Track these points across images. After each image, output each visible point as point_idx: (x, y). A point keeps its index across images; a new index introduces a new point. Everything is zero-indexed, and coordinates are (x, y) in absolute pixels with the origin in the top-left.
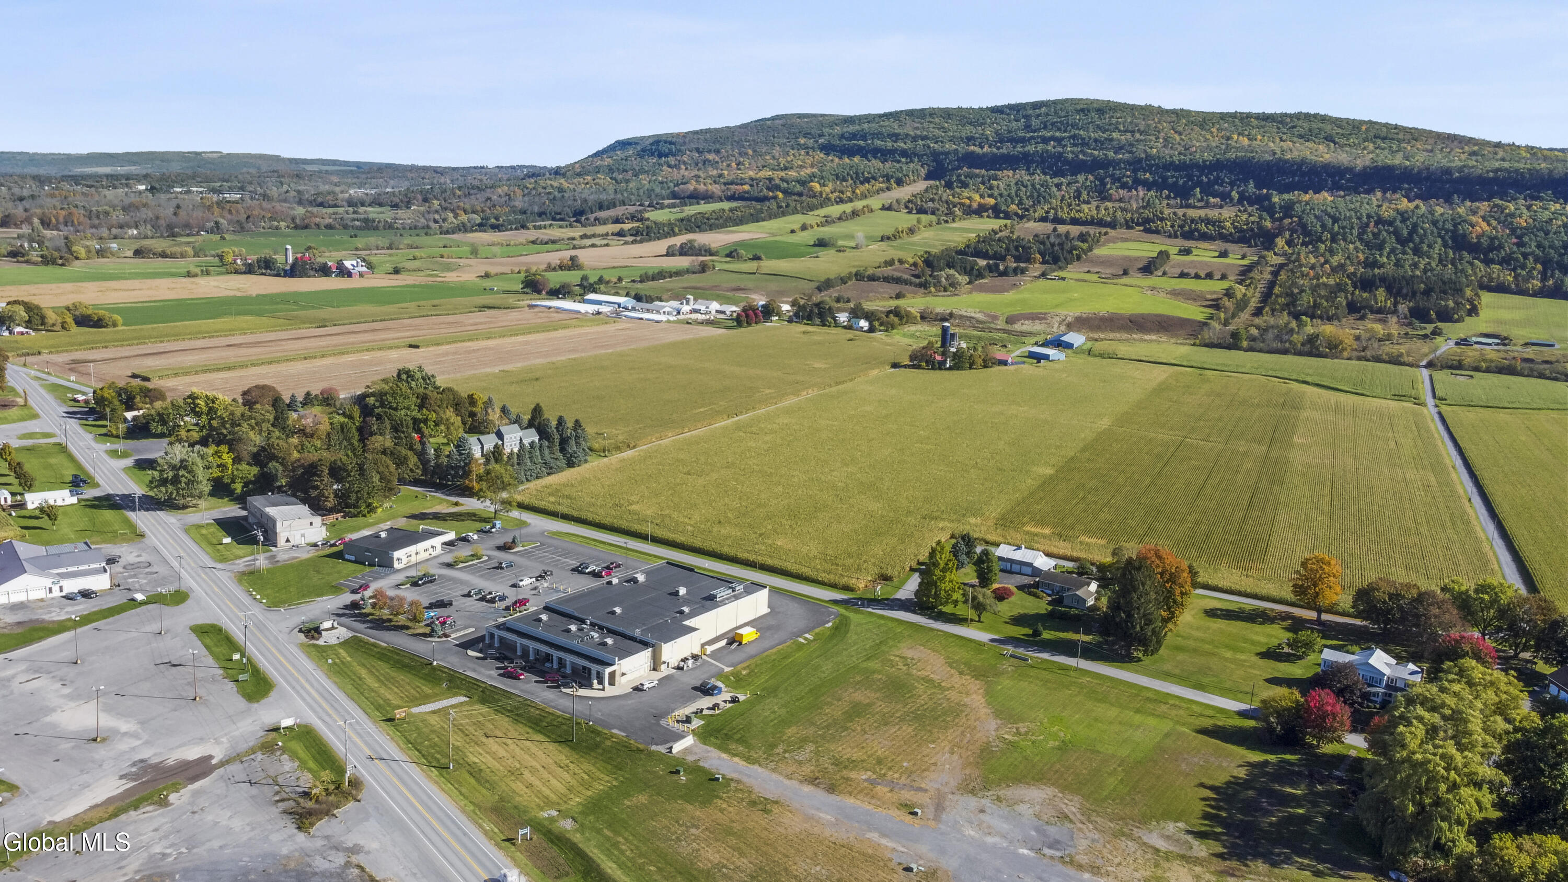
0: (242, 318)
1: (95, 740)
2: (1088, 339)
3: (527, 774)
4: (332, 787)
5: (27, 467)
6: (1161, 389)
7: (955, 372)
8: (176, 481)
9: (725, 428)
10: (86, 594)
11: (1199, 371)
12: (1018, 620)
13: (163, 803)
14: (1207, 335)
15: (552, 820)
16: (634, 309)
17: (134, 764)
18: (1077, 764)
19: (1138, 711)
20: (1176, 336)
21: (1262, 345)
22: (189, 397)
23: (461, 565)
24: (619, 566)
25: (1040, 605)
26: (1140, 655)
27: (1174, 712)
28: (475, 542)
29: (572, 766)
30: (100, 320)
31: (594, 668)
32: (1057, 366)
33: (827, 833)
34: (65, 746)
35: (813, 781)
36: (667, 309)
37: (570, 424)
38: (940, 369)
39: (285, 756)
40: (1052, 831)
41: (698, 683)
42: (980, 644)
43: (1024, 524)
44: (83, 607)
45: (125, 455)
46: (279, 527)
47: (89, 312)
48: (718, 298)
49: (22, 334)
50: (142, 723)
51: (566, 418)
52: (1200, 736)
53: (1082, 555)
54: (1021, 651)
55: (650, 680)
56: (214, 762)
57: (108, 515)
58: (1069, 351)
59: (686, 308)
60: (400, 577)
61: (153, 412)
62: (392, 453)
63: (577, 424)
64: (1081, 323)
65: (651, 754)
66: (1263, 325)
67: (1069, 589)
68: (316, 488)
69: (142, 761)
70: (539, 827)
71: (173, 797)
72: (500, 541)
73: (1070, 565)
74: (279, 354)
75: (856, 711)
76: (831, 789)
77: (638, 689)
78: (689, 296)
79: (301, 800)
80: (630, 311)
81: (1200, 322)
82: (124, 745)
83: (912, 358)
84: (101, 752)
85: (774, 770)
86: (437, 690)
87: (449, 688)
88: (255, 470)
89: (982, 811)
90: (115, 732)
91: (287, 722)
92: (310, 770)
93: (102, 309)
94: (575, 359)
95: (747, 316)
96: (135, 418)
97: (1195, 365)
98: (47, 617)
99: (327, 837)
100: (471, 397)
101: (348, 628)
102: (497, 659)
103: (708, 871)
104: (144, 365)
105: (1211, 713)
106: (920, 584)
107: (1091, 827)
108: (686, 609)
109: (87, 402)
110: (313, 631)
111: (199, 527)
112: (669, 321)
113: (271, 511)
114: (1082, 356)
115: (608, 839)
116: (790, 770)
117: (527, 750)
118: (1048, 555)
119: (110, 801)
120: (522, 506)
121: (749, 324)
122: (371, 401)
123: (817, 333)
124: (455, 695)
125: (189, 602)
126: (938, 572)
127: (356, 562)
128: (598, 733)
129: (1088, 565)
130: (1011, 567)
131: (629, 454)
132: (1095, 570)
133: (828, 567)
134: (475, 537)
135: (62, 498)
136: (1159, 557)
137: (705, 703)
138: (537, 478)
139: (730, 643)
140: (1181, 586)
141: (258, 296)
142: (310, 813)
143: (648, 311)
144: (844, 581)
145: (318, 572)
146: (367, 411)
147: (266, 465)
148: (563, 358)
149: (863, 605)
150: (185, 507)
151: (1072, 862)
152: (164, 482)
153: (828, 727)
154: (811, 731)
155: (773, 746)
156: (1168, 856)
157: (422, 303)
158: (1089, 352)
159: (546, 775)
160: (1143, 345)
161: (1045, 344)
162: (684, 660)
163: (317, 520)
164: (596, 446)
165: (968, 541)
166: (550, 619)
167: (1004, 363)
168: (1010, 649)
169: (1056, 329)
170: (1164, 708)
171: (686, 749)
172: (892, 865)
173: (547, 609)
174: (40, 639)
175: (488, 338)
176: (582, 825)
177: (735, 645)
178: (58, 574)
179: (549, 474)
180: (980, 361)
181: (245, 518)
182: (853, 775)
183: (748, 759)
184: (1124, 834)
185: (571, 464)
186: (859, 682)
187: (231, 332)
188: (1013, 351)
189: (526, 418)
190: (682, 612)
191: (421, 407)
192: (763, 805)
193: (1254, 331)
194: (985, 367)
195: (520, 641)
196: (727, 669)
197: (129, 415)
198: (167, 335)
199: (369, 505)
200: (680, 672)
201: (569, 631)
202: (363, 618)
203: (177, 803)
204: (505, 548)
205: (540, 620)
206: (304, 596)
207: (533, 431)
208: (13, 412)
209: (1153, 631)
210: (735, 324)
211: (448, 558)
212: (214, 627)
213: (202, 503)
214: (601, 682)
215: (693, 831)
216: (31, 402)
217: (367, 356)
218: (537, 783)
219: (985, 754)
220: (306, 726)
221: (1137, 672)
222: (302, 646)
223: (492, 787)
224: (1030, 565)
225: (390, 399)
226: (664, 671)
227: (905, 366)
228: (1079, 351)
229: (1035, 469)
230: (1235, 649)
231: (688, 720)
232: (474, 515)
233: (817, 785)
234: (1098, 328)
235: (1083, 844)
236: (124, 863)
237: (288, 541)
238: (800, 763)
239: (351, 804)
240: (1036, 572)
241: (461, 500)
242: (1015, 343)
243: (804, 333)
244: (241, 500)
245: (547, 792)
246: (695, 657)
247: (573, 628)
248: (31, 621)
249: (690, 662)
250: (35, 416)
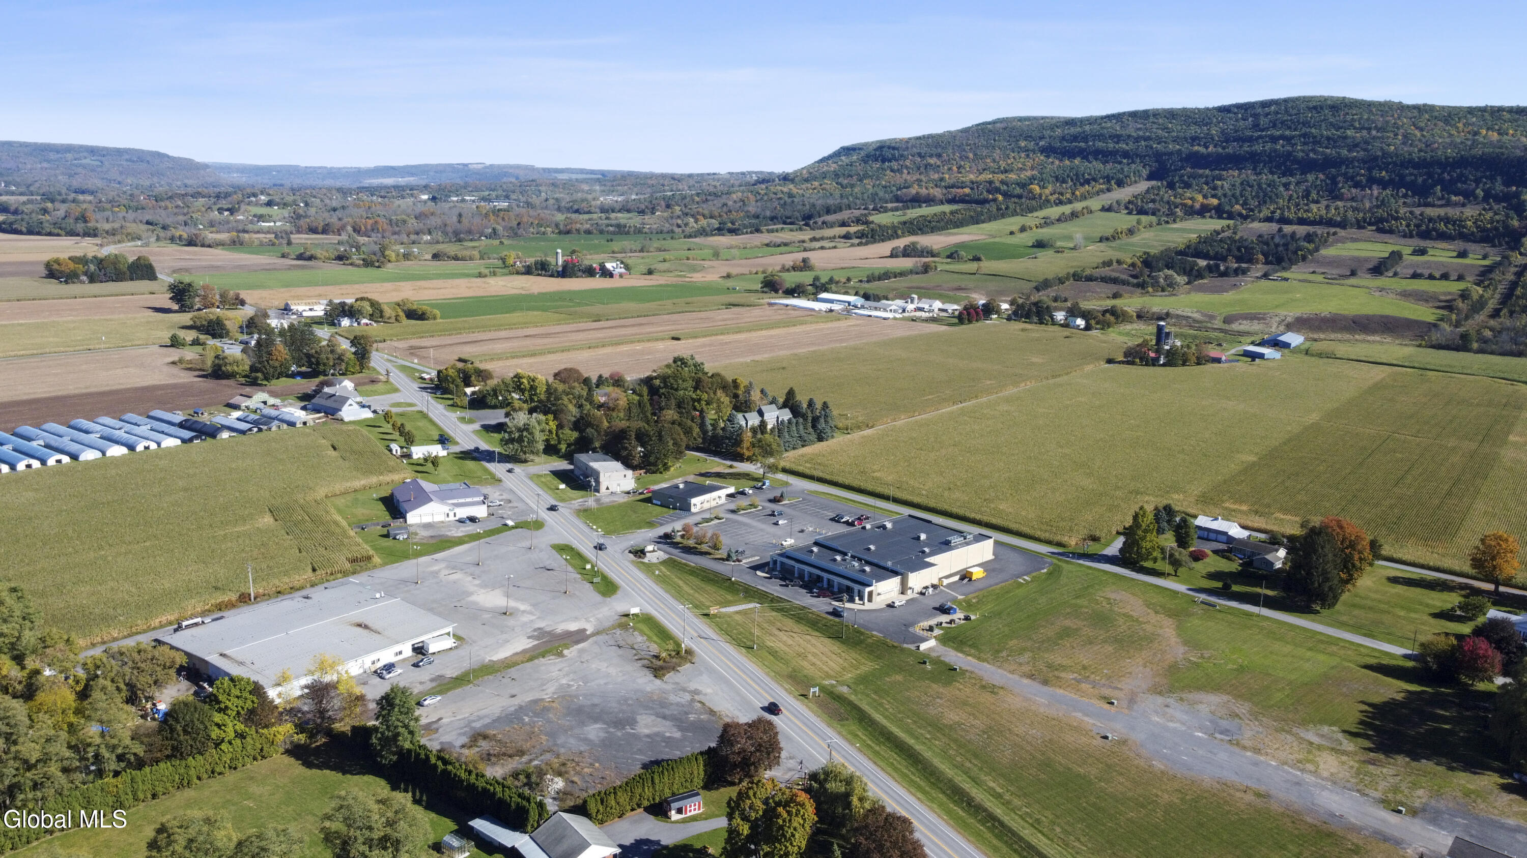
0: (531, 313)
1: (505, 614)
2: (1306, 339)
3: (810, 657)
4: (673, 653)
5: (408, 427)
6: (1377, 387)
7: (1168, 368)
8: (520, 440)
9: (952, 413)
10: (472, 519)
11: (1421, 372)
12: (1212, 576)
13: (560, 655)
14: (1435, 336)
15: (833, 686)
16: (863, 307)
17: (535, 630)
18: (1252, 681)
19: (1310, 649)
20: (1403, 337)
21: (1494, 347)
22: (515, 377)
23: (742, 512)
24: (867, 518)
25: (1233, 566)
26: (1318, 608)
27: (1342, 652)
28: (750, 495)
29: (843, 654)
30: (423, 314)
31: (856, 587)
32: (1271, 364)
33: (1042, 710)
34: (486, 616)
35: (1031, 676)
36: (893, 308)
37: (819, 406)
38: (1154, 365)
39: (636, 633)
40: (1224, 724)
41: (938, 606)
42: (1175, 593)
43: (1223, 502)
44: (470, 528)
45: (471, 421)
46: (602, 478)
47: (415, 307)
48: (942, 298)
49: (367, 325)
50: (534, 605)
51: (815, 400)
52: (1363, 670)
53: (1275, 528)
54: (1213, 599)
55: (900, 601)
56: (588, 633)
57: (470, 464)
58: (1286, 351)
59: (911, 307)
60: (698, 519)
61: (488, 388)
62: (680, 424)
63: (825, 406)
64: (1300, 324)
65: (903, 650)
66: (1498, 327)
67: (1259, 554)
68: (626, 449)
69: (539, 629)
70: (823, 689)
71: (566, 652)
72: (771, 496)
73: (1262, 536)
74: (567, 344)
75: (1066, 633)
76: (1045, 682)
77: (891, 606)
78: (914, 296)
79: (654, 660)
80: (859, 308)
81: (1430, 323)
82: (526, 618)
83: (1126, 355)
84: (511, 622)
85: (999, 667)
86: (736, 598)
87: (745, 597)
88: (575, 435)
89: (1167, 706)
90: (517, 610)
91: (635, 610)
92: (655, 642)
93: (424, 304)
94: (814, 352)
95: (969, 314)
96: (473, 393)
97: (1416, 365)
98: (449, 534)
99: (677, 683)
100: (735, 381)
101: (665, 552)
102: (781, 579)
103: (951, 726)
104: (467, 351)
105: (1377, 654)
106: (1124, 543)
107: (1257, 723)
108: (927, 550)
109: (431, 380)
110: (640, 553)
111: (539, 476)
112: (895, 319)
113: (595, 465)
114: (1300, 356)
115: (875, 700)
116: (1012, 668)
117: (809, 642)
118: (1244, 527)
119: (524, 651)
120: (784, 470)
121: (970, 322)
122: (657, 382)
123: (1034, 330)
124: (750, 602)
125: (545, 528)
126: (1140, 532)
127: (661, 506)
128: (862, 634)
129: (1280, 536)
130: (1208, 535)
131: (867, 432)
132: (1285, 540)
133: (1044, 527)
134: (751, 492)
135: (437, 450)
136: (1341, 527)
137: (944, 618)
138: (794, 449)
139: (962, 579)
140: (1360, 552)
141: (539, 294)
142: (662, 668)
143: (876, 309)
144: (1058, 538)
145: (635, 512)
146: (653, 391)
147: (584, 430)
148: (804, 351)
149: (1073, 558)
150: (525, 461)
151: (1238, 744)
152: (511, 441)
153: (1043, 642)
154: (1029, 644)
155: (998, 651)
156: (1319, 748)
157: (675, 301)
158: (1307, 352)
159: (824, 658)
160: (1364, 345)
161: (1261, 344)
162: (926, 588)
163: (630, 473)
164: (840, 425)
165: (1168, 509)
166: (819, 551)
167: (1218, 360)
168: (1203, 597)
169: (1274, 328)
170: (1335, 648)
171: (930, 648)
172: (1093, 734)
173: (816, 544)
174: (449, 548)
175: (737, 333)
176: (855, 690)
177: (966, 580)
178: (453, 504)
179: (803, 446)
180: (1194, 359)
181: (571, 471)
182: (1063, 675)
183: (979, 659)
184: (1284, 730)
185: (820, 439)
186: (1068, 613)
187: (526, 325)
188: (1228, 350)
189: (781, 400)
190: (923, 552)
191: (696, 388)
192: (992, 689)
193: (1488, 333)
194: (1198, 364)
195: (797, 565)
196: (960, 597)
197: (469, 390)
198: (477, 327)
199: (665, 464)
200: (922, 597)
201: (835, 560)
202: (675, 545)
203: (569, 656)
204: (775, 500)
205: (812, 551)
206: (627, 529)
207: (787, 410)
208: (379, 387)
209: (1330, 588)
210: (956, 321)
211: (733, 506)
212: (567, 546)
213: (537, 459)
214: (861, 598)
215: (938, 700)
216: (391, 380)
217: (639, 347)
218: (818, 663)
219: (1173, 669)
220: (647, 614)
221: (1313, 621)
222: (632, 562)
223: (787, 663)
224: (1225, 534)
225: (672, 381)
226: (910, 595)
227: (1119, 362)
228: (1297, 350)
229: (1239, 456)
230: (1409, 610)
231: (931, 629)
232: (748, 475)
233: (1034, 680)
234: (1319, 329)
235: (1248, 734)
236: (544, 687)
237: (608, 488)
238: (1020, 664)
239: (688, 665)
240: (1230, 539)
241: (735, 464)
242: (1231, 342)
243: (1023, 330)
244: (569, 457)
245: (826, 669)
246: (934, 586)
247: (838, 558)
248: (440, 536)
249: (931, 590)
250: (396, 390)
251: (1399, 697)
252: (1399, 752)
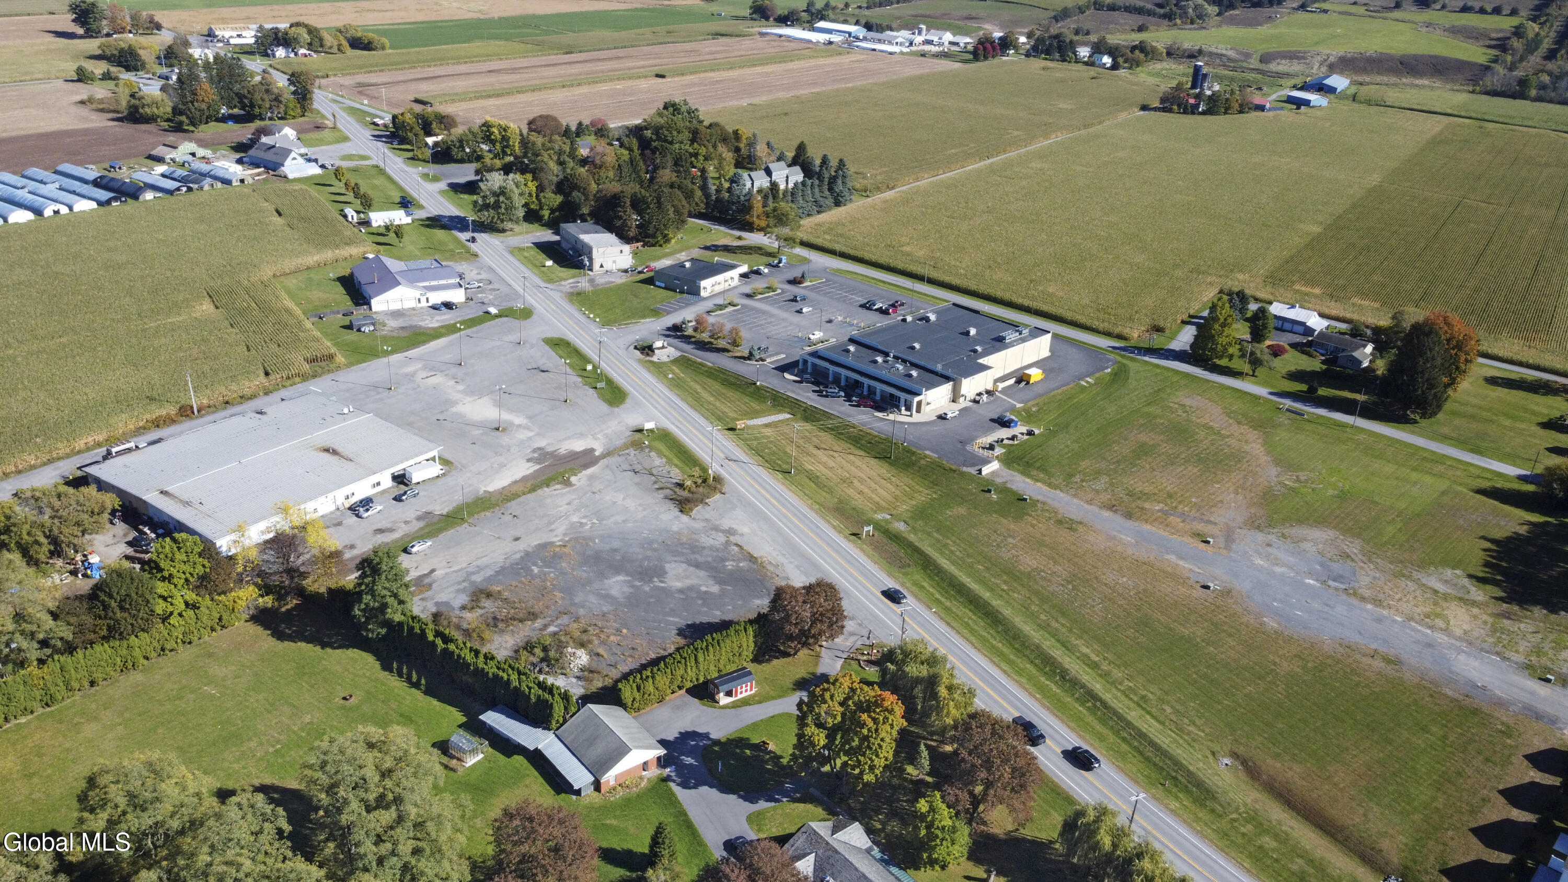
0: (493, 42)
1: (498, 429)
2: (1352, 83)
3: (856, 483)
4: (699, 481)
5: (363, 189)
6: (1435, 143)
7: (1209, 117)
8: (496, 206)
9: (980, 171)
10: (448, 306)
11: (1478, 123)
12: (1295, 376)
13: (568, 483)
14: (1490, 81)
15: (886, 521)
16: (865, 39)
17: (534, 451)
18: (1357, 511)
19: (1414, 469)
20: (1453, 81)
21: (1553, 94)
22: (484, 125)
23: (760, 296)
24: (902, 304)
25: (1314, 364)
26: (1418, 418)
27: (1451, 473)
28: (766, 275)
29: (894, 479)
30: (370, 43)
31: (903, 396)
32: (1319, 113)
33: (1129, 551)
34: (476, 432)
35: (1111, 507)
36: (899, 40)
37: (834, 163)
38: (1193, 113)
39: (653, 454)
40: (1335, 566)
41: (995, 416)
42: (1256, 398)
43: (1293, 283)
44: (446, 317)
45: (435, 179)
46: (595, 254)
47: (359, 34)
48: (956, 31)
49: (306, 56)
50: (530, 418)
51: (830, 157)
52: (1478, 496)
53: (1355, 317)
54: (1299, 406)
55: (953, 411)
56: (597, 453)
57: (440, 234)
58: (1332, 96)
59: (919, 39)
60: (709, 305)
61: (453, 138)
62: (680, 188)
63: (842, 163)
64: (1345, 64)
65: (962, 474)
66: (1556, 71)
67: (1343, 350)
68: (620, 218)
69: (540, 449)
70: (878, 526)
71: (573, 479)
72: (791, 276)
73: (1343, 326)
74: (538, 82)
75: (1143, 451)
76: (1129, 515)
77: (942, 417)
78: (922, 26)
79: (677, 490)
80: (861, 40)
81: (1482, 65)
82: (522, 435)
83: (1163, 101)
84: (505, 440)
85: (1074, 496)
86: (763, 407)
87: (774, 406)
88: (559, 199)
89: (1269, 545)
90: (511, 424)
91: (649, 425)
92: (676, 466)
93: (369, 31)
94: (818, 93)
95: (985, 49)
96: (436, 144)
97: (1474, 115)
98: (422, 324)
99: (707, 520)
100: (736, 133)
101: (676, 348)
102: (813, 383)
103: (1029, 574)
104: (424, 90)
105: (1490, 476)
106: (1196, 337)
107: (1372, 567)
108: (979, 349)
109: (385, 126)
110: (647, 349)
111: (521, 250)
112: (902, 53)
113: (586, 238)
114: (1346, 102)
115: (938, 541)
116: (1090, 496)
117: (852, 463)
118: (1322, 315)
119: (525, 479)
120: (804, 244)
121: (986, 58)
122: (648, 133)
123: (1057, 69)
124: (780, 412)
125: (534, 317)
126: (1216, 326)
127: (665, 288)
128: (914, 453)
129: (1363, 327)
130: (1284, 325)
131: (889, 195)
132: (1369, 332)
133: (1101, 315)
134: (766, 271)
135: (399, 217)
136: (1447, 323)
137: (1004, 433)
138: (809, 215)
139: (1019, 382)
140: (1467, 354)
141: (500, 18)
142: (688, 500)
143: (879, 41)
144: (1117, 330)
145: (636, 296)
146: (644, 144)
147: (569, 194)
148: (806, 92)
149: (1139, 354)
150: (504, 231)
151: (1355, 594)
152: (486, 206)
153: (1118, 462)
154: (1103, 465)
155: (1071, 476)
156: (1446, 597)
157: (654, 29)
158: (1354, 98)
159: (873, 485)
160: (1414, 91)
161: (1304, 87)
162: (980, 394)
163: (627, 248)
164: (858, 186)
165: (1242, 298)
166: (856, 350)
167: (1261, 108)
168: (1288, 403)
169: (1316, 71)
170: (1441, 468)
171: (993, 472)
172: (1191, 582)
173: (852, 341)
174: (424, 342)
175: (728, 69)
176: (913, 528)
177: (1023, 384)
178: (424, 287)
179: (819, 212)
180: (1236, 106)
181: (557, 243)
182: (1147, 505)
183: (1050, 485)
184: (1403, 576)
185: (838, 204)
186: (1142, 425)
187: (489, 57)
188: (1269, 95)
189: (790, 155)
190: (975, 351)
191: (693, 141)
192: (1070, 525)
193: (1546, 78)
194: (1241, 112)
195: (832, 368)
196: (1019, 405)
197: (430, 140)
198: (433, 60)
199: (666, 235)
200: (976, 405)
201: (876, 362)
202: (687, 339)
203: (578, 484)
204: (794, 282)
205: (848, 351)
206: (629, 317)
207: (797, 169)
208: (326, 134)
209: (1435, 395)
210: (971, 57)
211: (747, 289)
212: (562, 340)
213: (517, 228)
214: (908, 408)
215: (1010, 540)
216: (339, 126)
217: (619, 86)
218: (866, 490)
219: (1267, 497)
220: (663, 430)
221: (1413, 433)
222: (640, 361)
223: (831, 491)
224: (1303, 324)
225: (666, 133)
226: (962, 403)
227: (1155, 109)
228: (1343, 96)
229: (1302, 226)
230: (1514, 418)
231: (991, 447)
232: (760, 248)
233: (1116, 512)
234: (1364, 70)
235: (1365, 580)
236: (553, 527)
237: (602, 266)
238: (1097, 492)
239: (718, 496)
240: (1309, 331)
241: (745, 234)
242: (1272, 85)
243: (1044, 69)
244: (554, 225)
245: (877, 499)
246: (988, 392)
247: (880, 359)
248: (411, 327)
249: (985, 397)
250: (346, 139)
251: (1523, 530)
252: (1535, 602)
